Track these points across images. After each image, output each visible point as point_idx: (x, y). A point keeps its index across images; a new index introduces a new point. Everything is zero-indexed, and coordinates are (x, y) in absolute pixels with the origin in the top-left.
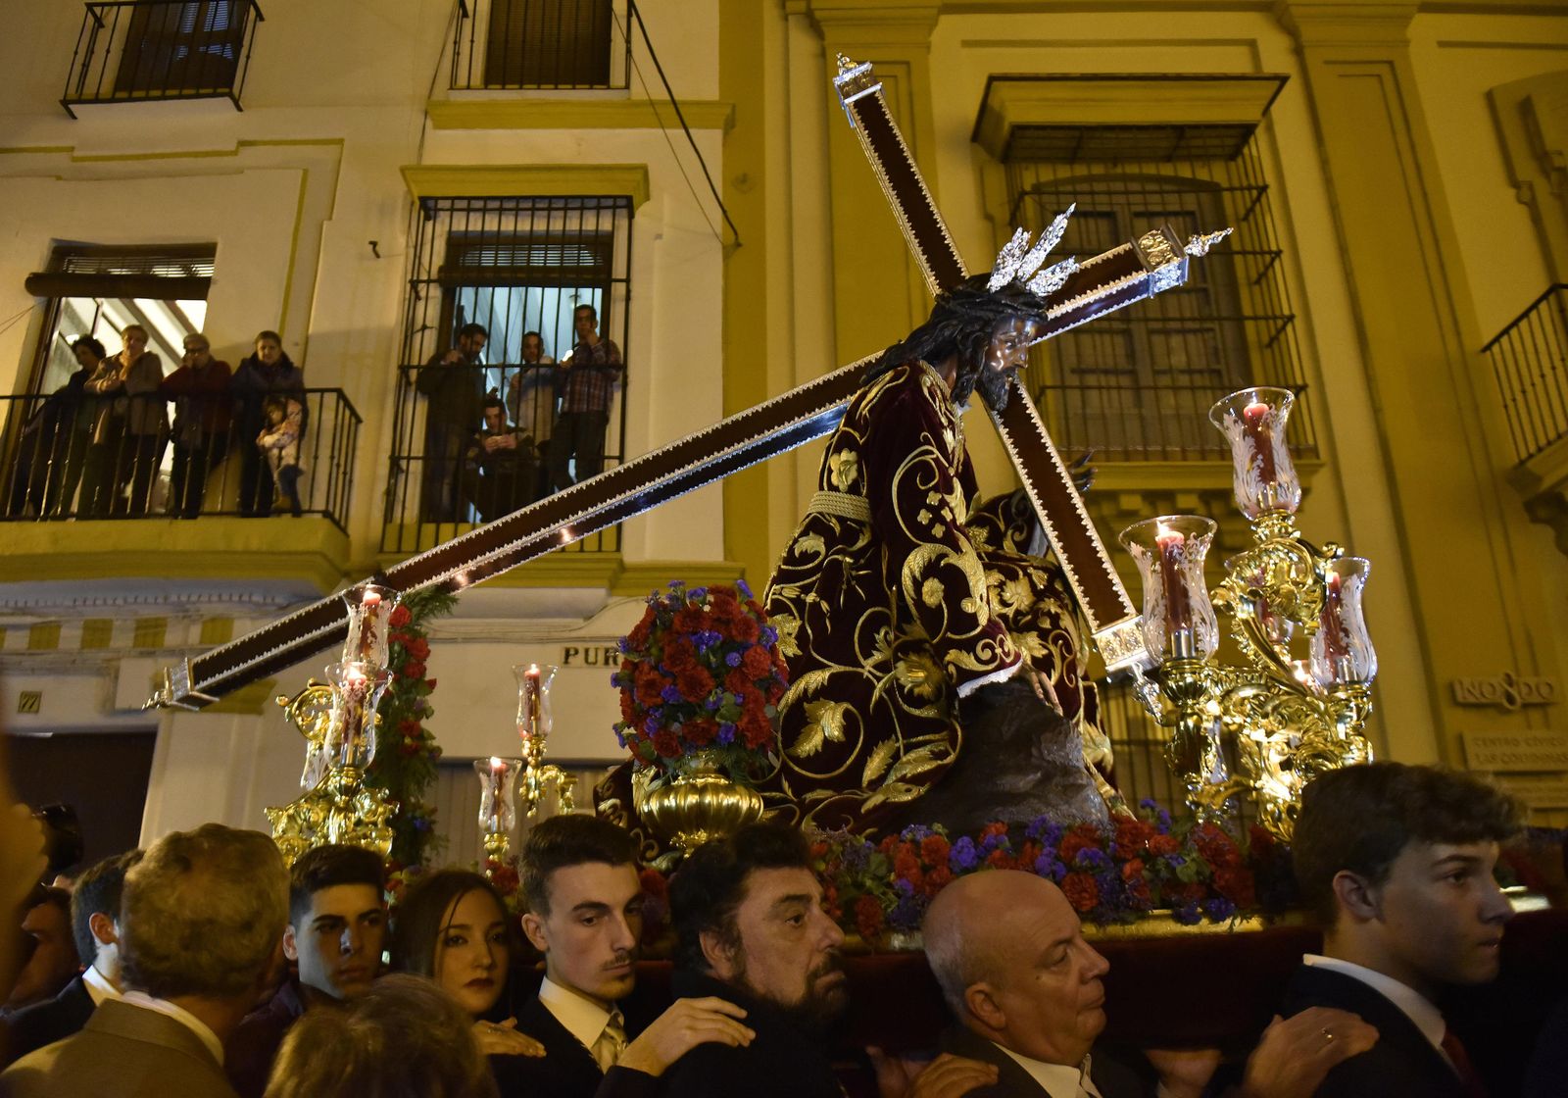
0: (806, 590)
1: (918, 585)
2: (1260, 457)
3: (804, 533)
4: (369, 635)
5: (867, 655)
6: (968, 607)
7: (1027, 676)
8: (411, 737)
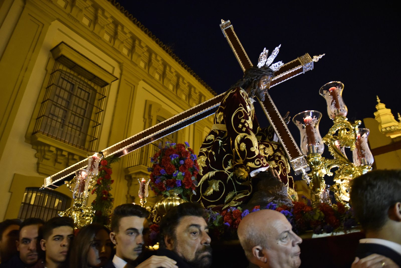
0: (209, 149)
1: (239, 145)
2: (334, 101)
3: (209, 135)
4: (93, 166)
5: (226, 167)
6: (252, 149)
7: (271, 170)
8: (105, 195)
